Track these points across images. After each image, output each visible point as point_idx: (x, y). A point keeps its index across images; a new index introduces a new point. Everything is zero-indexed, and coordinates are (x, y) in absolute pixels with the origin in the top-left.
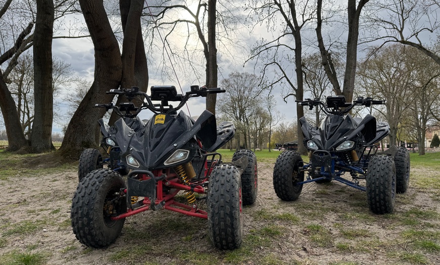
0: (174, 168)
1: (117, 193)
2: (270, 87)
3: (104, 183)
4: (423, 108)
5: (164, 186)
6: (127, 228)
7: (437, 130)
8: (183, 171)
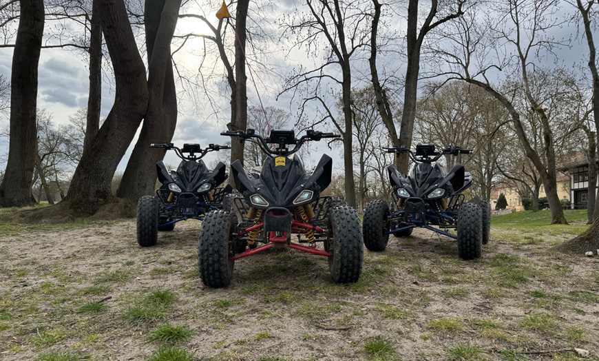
4: (488, 162)
7: (503, 188)
8: (302, 212)
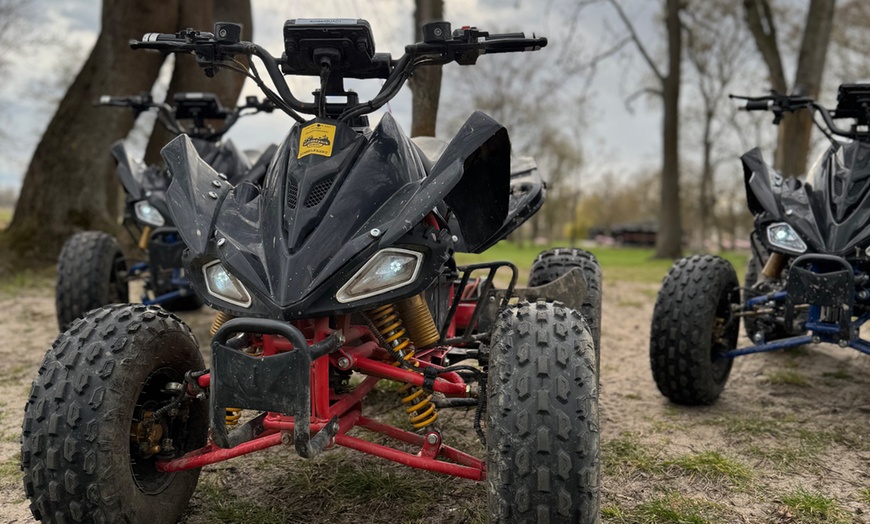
0: (366, 314)
1: (173, 386)
2: (589, 70)
3: (131, 353)
5: (333, 368)
6: (209, 489)
8: (395, 321)
